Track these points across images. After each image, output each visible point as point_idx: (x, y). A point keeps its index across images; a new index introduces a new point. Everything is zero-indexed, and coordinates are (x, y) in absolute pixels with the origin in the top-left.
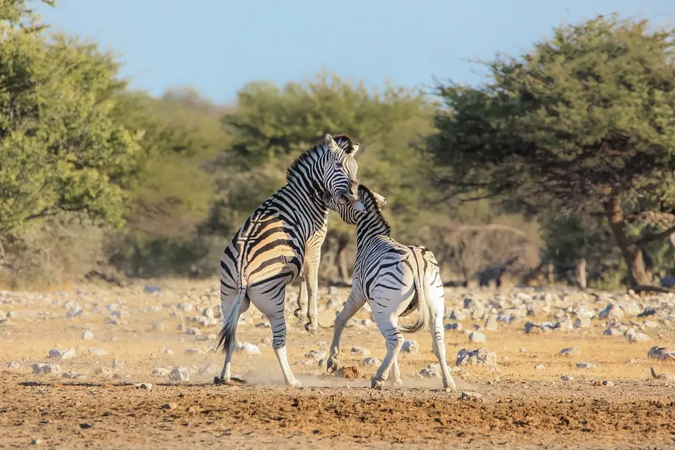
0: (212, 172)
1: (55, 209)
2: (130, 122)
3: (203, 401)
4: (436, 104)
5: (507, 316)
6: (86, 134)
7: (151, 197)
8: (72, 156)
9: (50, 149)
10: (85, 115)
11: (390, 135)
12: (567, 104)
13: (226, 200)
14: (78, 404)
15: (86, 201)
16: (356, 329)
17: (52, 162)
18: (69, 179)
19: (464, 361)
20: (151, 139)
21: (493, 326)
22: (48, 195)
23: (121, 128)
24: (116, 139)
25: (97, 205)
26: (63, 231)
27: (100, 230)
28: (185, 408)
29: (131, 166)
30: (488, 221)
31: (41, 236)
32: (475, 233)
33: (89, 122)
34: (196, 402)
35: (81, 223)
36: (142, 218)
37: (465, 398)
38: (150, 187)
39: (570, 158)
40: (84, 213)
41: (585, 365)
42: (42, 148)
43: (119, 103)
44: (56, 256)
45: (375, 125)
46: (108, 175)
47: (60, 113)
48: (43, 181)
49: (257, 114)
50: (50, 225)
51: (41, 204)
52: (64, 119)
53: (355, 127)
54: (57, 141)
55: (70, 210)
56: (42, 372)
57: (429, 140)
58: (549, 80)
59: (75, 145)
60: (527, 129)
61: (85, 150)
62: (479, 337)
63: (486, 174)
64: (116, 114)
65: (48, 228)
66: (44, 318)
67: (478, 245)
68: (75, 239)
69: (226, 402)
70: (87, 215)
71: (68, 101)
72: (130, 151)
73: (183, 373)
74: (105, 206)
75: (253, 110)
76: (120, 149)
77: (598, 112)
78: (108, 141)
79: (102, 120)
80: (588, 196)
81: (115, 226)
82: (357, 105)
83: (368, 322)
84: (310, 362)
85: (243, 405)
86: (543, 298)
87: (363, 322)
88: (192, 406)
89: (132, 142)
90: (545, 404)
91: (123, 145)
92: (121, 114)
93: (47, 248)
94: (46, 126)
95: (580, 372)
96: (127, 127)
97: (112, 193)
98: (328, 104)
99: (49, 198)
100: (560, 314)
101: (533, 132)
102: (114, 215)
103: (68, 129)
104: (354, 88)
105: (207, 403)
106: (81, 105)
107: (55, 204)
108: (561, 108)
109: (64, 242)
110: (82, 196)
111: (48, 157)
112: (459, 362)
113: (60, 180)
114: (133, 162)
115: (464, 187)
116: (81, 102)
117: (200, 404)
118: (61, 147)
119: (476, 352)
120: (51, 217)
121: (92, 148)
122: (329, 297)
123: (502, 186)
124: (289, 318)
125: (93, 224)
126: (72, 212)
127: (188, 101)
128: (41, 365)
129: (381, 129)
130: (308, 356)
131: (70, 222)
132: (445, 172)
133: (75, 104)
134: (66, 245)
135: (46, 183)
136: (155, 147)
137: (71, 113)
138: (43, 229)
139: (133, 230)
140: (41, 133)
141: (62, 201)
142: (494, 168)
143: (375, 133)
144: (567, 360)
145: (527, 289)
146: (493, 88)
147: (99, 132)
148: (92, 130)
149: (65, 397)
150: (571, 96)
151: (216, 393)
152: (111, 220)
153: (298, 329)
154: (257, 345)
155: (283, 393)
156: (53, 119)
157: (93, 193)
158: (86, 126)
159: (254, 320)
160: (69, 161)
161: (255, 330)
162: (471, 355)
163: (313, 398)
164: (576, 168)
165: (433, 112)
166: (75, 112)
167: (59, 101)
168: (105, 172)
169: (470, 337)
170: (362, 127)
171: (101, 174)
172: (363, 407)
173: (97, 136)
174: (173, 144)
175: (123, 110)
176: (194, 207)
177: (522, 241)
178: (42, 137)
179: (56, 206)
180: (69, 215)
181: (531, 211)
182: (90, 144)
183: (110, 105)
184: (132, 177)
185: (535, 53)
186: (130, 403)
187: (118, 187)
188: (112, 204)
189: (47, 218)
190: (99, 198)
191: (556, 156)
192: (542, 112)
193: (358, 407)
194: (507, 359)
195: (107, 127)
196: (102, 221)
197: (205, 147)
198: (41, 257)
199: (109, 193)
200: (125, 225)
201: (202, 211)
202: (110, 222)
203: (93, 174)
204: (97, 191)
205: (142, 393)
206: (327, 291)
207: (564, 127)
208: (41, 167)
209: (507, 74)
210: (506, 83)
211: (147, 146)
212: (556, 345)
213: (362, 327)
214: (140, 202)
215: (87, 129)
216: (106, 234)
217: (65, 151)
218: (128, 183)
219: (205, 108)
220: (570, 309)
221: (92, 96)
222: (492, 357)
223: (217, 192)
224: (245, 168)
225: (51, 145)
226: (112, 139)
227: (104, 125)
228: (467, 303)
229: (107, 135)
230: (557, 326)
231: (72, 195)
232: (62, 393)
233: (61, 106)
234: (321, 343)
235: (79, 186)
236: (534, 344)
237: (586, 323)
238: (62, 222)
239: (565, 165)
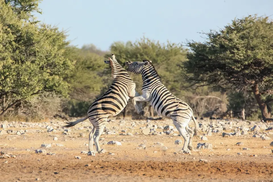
0: (101, 76)
1: (43, 91)
2: (71, 57)
3: (101, 163)
4: (187, 50)
5: (215, 130)
6: (54, 62)
7: (79, 86)
8: (49, 71)
9: (40, 68)
10: (53, 55)
11: (169, 62)
12: (238, 49)
13: (107, 87)
14: (53, 165)
15: (54, 88)
16: (158, 136)
17: (41, 73)
18: (48, 79)
19: (200, 148)
20: (79, 64)
21: (210, 134)
22: (40, 86)
23: (67, 60)
24: (65, 64)
25: (59, 89)
26: (45, 99)
27: (60, 99)
28: (94, 166)
29: (71, 74)
30: (207, 94)
31: (37, 101)
32: (202, 99)
33: (55, 57)
34: (98, 163)
35: (52, 96)
36: (75, 94)
37: (201, 161)
38: (78, 82)
39: (239, 70)
40: (54, 93)
41: (246, 149)
42: (38, 68)
43: (66, 51)
44: (43, 108)
45: (163, 58)
46: (63, 78)
47: (44, 54)
48: (38, 80)
49: (119, 54)
50: (40, 97)
51: (37, 89)
52: (46, 56)
53: (156, 59)
54: (43, 65)
55: (48, 91)
56: (39, 153)
57: (185, 63)
58: (230, 40)
59: (50, 66)
60: (223, 59)
61: (53, 69)
62: (205, 138)
63: (207, 76)
64: (65, 54)
65: (40, 98)
66: (39, 132)
67: (203, 103)
68: (50, 102)
69: (109, 164)
70: (55, 93)
71: (47, 49)
72: (71, 68)
73: (93, 153)
74: (61, 90)
76: (67, 68)
77: (249, 52)
78: (62, 65)
79: (60, 57)
80: (246, 84)
81: (65, 97)
82: (157, 50)
83: (162, 133)
84: (141, 148)
85: (116, 165)
86: (229, 123)
87: (161, 133)
88: (96, 165)
89: (71, 65)
90: (231, 164)
91: (68, 66)
92: (67, 55)
93: (40, 106)
94: (39, 59)
95: (244, 151)
96: (69, 59)
97: (64, 85)
98: (146, 50)
99: (40, 87)
100: (236, 129)
101: (225, 60)
102: (65, 93)
103: (47, 60)
104: (155, 43)
105: (102, 164)
106: (52, 51)
107: (43, 89)
108: (236, 51)
109: (46, 103)
110: (53, 86)
111: (39, 71)
112: (198, 147)
113: (44, 80)
114: (72, 73)
115: (198, 81)
116: (52, 50)
117: (100, 165)
118: (45, 67)
119: (204, 144)
120: (41, 94)
121: (56, 68)
122: (147, 123)
123: (214, 80)
124: (132, 131)
125: (57, 97)
126: (49, 92)
127: (92, 49)
128: (38, 150)
129: (166, 60)
130: (140, 146)
131: (48, 96)
132: (191, 75)
133: (50, 51)
134: (46, 104)
135: (39, 81)
136: (80, 67)
137: (48, 54)
138: (38, 99)
139: (72, 98)
140: (37, 62)
141: (45, 88)
142: (210, 74)
143: (163, 61)
144: (239, 147)
145: (222, 120)
146: (209, 43)
147: (59, 61)
148: (56, 60)
149: (48, 162)
150: (239, 46)
151: (106, 160)
152: (64, 95)
153: (136, 136)
154: (120, 142)
155: (131, 160)
156: (41, 57)
157: (57, 85)
158: (54, 59)
159: (119, 132)
160: (48, 72)
161: (119, 136)
162: (202, 145)
163: (142, 162)
164: (241, 74)
165: (186, 53)
166: (49, 54)
167: (43, 50)
168: (61, 77)
169: (202, 138)
170: (159, 59)
171: (60, 78)
172: (162, 165)
173: (58, 63)
174: (87, 66)
175: (67, 53)
176: (95, 89)
177: (220, 102)
178: (37, 63)
179: (43, 90)
180: (48, 93)
181: (223, 90)
182: (55, 66)
183: (63, 51)
184: (72, 79)
185: (225, 30)
186: (73, 164)
187: (66, 82)
188: (64, 89)
189: (39, 94)
190: (59, 87)
191: (234, 69)
192: (228, 52)
193: (160, 165)
194: (216, 147)
195: (62, 60)
196: (60, 95)
197: (99, 67)
198: (37, 109)
199: (63, 85)
200: (69, 97)
201: (98, 91)
202: (63, 96)
203: (57, 77)
204: (58, 84)
205: (77, 160)
206: (146, 122)
207: (237, 57)
208: (37, 75)
209: (214, 38)
210: (214, 41)
211: (77, 67)
212: (235, 141)
213: (160, 135)
214: (75, 88)
215: (54, 60)
216: (62, 100)
217: (46, 69)
218: (70, 81)
219: (98, 52)
220: (240, 128)
221: (56, 47)
222: (210, 146)
223: (104, 84)
225: (40, 66)
226: (64, 64)
227: (61, 58)
228: (200, 125)
229: (62, 62)
230: (235, 134)
231: (49, 85)
232: (47, 161)
233: (44, 51)
234: (145, 141)
235: (51, 82)
236: (226, 141)
237: (246, 133)
238: (45, 96)
239: (237, 72)
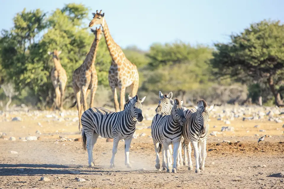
0: (142, 72)
4: (213, 49)
5: (237, 115)
6: (102, 61)
12: (255, 48)
14: (102, 146)
15: (103, 82)
19: (224, 130)
21: (233, 119)
27: (107, 91)
28: (135, 147)
30: (230, 85)
32: (225, 90)
34: (139, 145)
37: (224, 142)
39: (256, 65)
40: (102, 86)
41: (262, 131)
53: (187, 56)
57: (211, 60)
58: (249, 40)
60: (242, 56)
61: (102, 66)
62: (228, 122)
63: (230, 70)
67: (227, 93)
69: (148, 145)
75: (155, 52)
77: (265, 50)
80: (262, 77)
86: (248, 109)
90: (250, 144)
95: (261, 133)
100: (254, 115)
101: (244, 57)
104: (187, 44)
105: (142, 145)
108: (253, 49)
112: (222, 131)
115: (223, 75)
119: (227, 127)
123: (234, 74)
132: (216, 70)
142: (231, 68)
144: (257, 129)
145: (243, 106)
146: (231, 43)
148: (104, 60)
150: (256, 45)
151: (145, 142)
162: (226, 128)
164: (258, 68)
165: (212, 51)
169: (225, 122)
170: (190, 57)
177: (241, 91)
181: (243, 82)
182: (103, 64)
185: (244, 32)
191: (252, 65)
192: (247, 50)
194: (237, 129)
207: (254, 54)
209: (235, 39)
210: (235, 42)
212: (253, 124)
219: (139, 51)
220: (257, 113)
222: (232, 129)
224: (152, 70)
228: (224, 112)
230: (253, 118)
236: (246, 124)
237: (262, 117)
239: (255, 67)
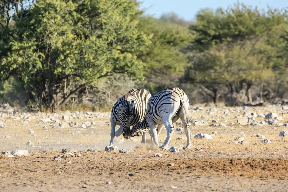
0: (185, 53)
1: (112, 72)
2: (146, 30)
3: (187, 162)
6: (126, 36)
7: (157, 65)
8: (119, 47)
9: (108, 44)
10: (125, 27)
11: (270, 33)
13: (192, 66)
14: (127, 164)
15: (126, 68)
16: (258, 126)
17: (110, 50)
18: (118, 58)
20: (156, 38)
22: (109, 66)
23: (142, 33)
24: (140, 39)
25: (132, 70)
26: (116, 83)
27: (133, 82)
28: (178, 165)
29: (147, 51)
31: (106, 86)
33: (127, 30)
34: (183, 162)
35: (124, 79)
36: (153, 76)
38: (156, 61)
40: (126, 74)
42: (105, 44)
43: (140, 22)
44: (113, 94)
45: (263, 28)
46: (136, 55)
47: (113, 27)
48: (106, 59)
49: (206, 25)
50: (110, 80)
51: (105, 70)
52: (115, 29)
53: (254, 29)
54: (112, 40)
55: (119, 73)
56: (109, 150)
59: (120, 42)
61: (125, 44)
64: (139, 27)
65: (109, 82)
66: (109, 125)
68: (122, 86)
69: (198, 162)
70: (127, 75)
71: (116, 20)
72: (147, 44)
73: (176, 149)
74: (135, 71)
75: (204, 23)
76: (142, 43)
78: (136, 40)
79: (133, 30)
81: (141, 80)
82: (254, 19)
83: (264, 122)
84: (236, 142)
85: (206, 163)
87: (261, 123)
88: (181, 164)
89: (147, 40)
91: (143, 41)
92: (141, 26)
93: (109, 91)
94: (106, 33)
96: (145, 33)
97: (138, 64)
98: (240, 18)
99: (109, 68)
102: (140, 75)
103: (117, 34)
104: (253, 9)
105: (188, 163)
106: (123, 23)
107: (112, 70)
109: (117, 88)
110: (124, 66)
111: (108, 48)
113: (114, 59)
114: (148, 49)
116: (123, 21)
117: (185, 164)
118: (114, 43)
120: (110, 77)
121: (129, 43)
122: (244, 111)
124: (225, 121)
125: (130, 79)
126: (120, 74)
127: (173, 19)
128: (109, 147)
129: (266, 30)
130: (235, 139)
131: (119, 78)
133: (120, 22)
134: (117, 90)
135: (107, 60)
136: (158, 42)
137: (118, 26)
138: (106, 82)
139: (148, 81)
140: (104, 37)
141: (115, 69)
143: (264, 32)
147: (131, 35)
148: (129, 34)
149: (121, 162)
151: (193, 158)
152: (138, 77)
153: (230, 127)
154: (210, 134)
155: (225, 157)
156: (110, 30)
157: (129, 65)
158: (125, 33)
159: (208, 123)
160: (118, 50)
161: (209, 127)
163: (239, 159)
166: (120, 26)
167: (112, 21)
168: (134, 54)
170: (257, 29)
171: (133, 55)
172: (264, 163)
173: (131, 37)
174: (166, 40)
175: (142, 25)
176: (177, 70)
178: (105, 38)
179: (112, 71)
180: (118, 75)
182: (127, 41)
183: (136, 22)
184: (147, 56)
186: (152, 164)
187: (141, 61)
188: (139, 69)
189: (108, 77)
190: (133, 67)
193: (261, 163)
195: (136, 33)
196: (134, 78)
197: (182, 41)
198: (106, 95)
199: (137, 64)
200: (145, 79)
201: (181, 72)
202: (138, 78)
203: (129, 55)
204: (131, 63)
205: (157, 159)
206: (243, 108)
208: (105, 52)
211: (154, 41)
213: (261, 125)
214: (152, 68)
215: (126, 34)
216: (136, 84)
217: (116, 45)
218: (145, 59)
219: (181, 23)
221: (128, 18)
223: (188, 62)
224: (201, 51)
225: (109, 42)
226: (138, 38)
227: (134, 32)
229: (135, 37)
231: (120, 65)
232: (120, 160)
233: (114, 23)
234: (241, 133)
235: (123, 61)
238: (115, 79)
